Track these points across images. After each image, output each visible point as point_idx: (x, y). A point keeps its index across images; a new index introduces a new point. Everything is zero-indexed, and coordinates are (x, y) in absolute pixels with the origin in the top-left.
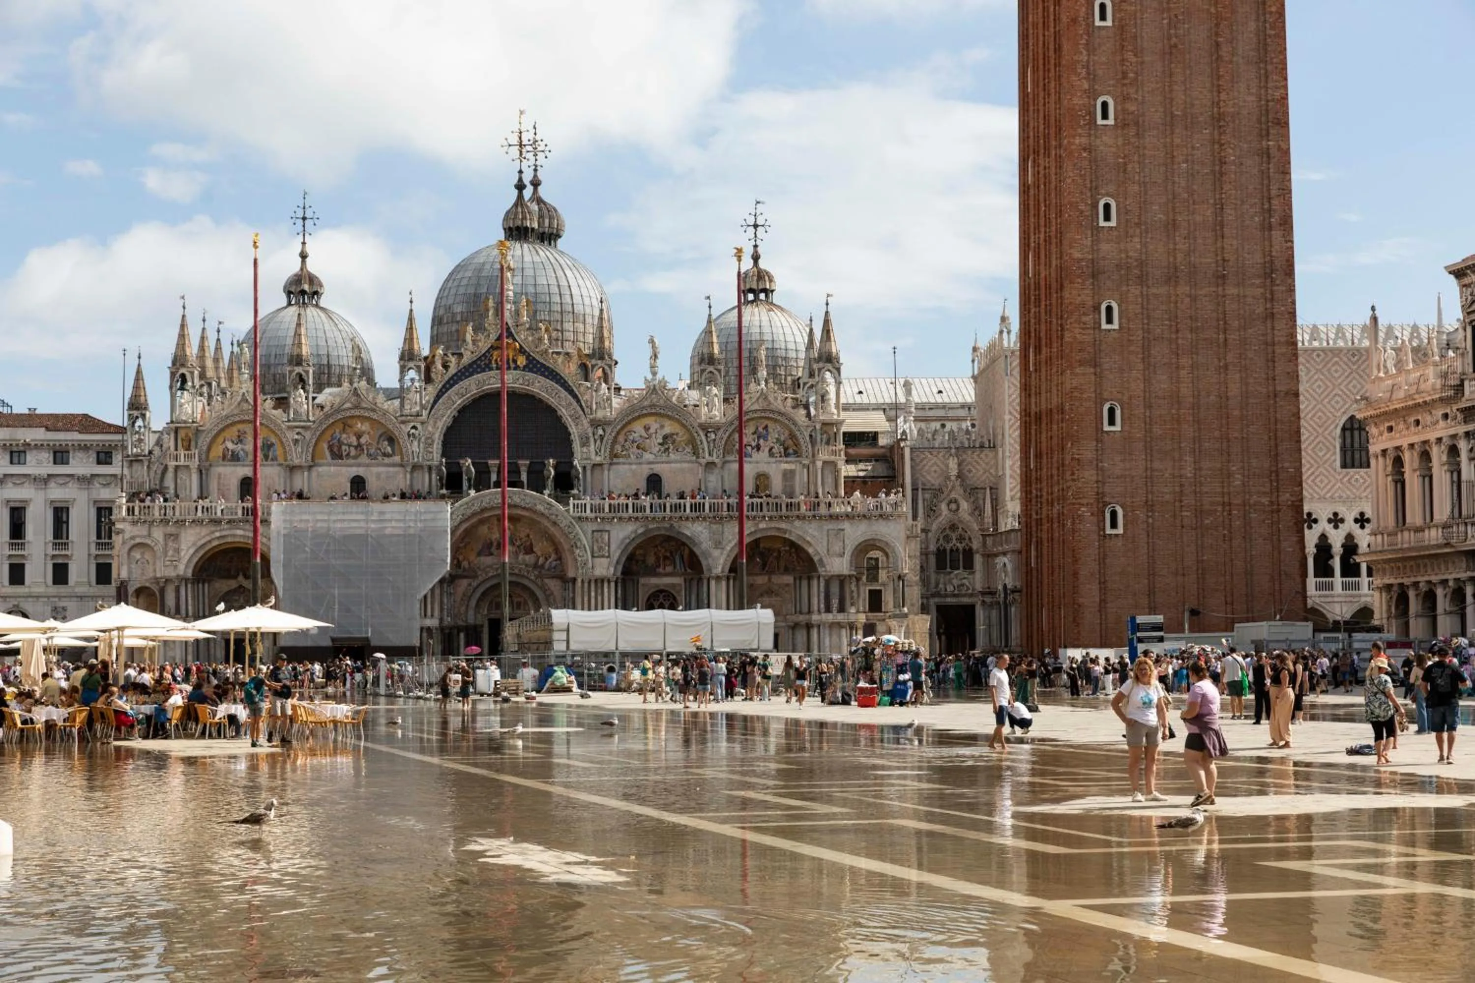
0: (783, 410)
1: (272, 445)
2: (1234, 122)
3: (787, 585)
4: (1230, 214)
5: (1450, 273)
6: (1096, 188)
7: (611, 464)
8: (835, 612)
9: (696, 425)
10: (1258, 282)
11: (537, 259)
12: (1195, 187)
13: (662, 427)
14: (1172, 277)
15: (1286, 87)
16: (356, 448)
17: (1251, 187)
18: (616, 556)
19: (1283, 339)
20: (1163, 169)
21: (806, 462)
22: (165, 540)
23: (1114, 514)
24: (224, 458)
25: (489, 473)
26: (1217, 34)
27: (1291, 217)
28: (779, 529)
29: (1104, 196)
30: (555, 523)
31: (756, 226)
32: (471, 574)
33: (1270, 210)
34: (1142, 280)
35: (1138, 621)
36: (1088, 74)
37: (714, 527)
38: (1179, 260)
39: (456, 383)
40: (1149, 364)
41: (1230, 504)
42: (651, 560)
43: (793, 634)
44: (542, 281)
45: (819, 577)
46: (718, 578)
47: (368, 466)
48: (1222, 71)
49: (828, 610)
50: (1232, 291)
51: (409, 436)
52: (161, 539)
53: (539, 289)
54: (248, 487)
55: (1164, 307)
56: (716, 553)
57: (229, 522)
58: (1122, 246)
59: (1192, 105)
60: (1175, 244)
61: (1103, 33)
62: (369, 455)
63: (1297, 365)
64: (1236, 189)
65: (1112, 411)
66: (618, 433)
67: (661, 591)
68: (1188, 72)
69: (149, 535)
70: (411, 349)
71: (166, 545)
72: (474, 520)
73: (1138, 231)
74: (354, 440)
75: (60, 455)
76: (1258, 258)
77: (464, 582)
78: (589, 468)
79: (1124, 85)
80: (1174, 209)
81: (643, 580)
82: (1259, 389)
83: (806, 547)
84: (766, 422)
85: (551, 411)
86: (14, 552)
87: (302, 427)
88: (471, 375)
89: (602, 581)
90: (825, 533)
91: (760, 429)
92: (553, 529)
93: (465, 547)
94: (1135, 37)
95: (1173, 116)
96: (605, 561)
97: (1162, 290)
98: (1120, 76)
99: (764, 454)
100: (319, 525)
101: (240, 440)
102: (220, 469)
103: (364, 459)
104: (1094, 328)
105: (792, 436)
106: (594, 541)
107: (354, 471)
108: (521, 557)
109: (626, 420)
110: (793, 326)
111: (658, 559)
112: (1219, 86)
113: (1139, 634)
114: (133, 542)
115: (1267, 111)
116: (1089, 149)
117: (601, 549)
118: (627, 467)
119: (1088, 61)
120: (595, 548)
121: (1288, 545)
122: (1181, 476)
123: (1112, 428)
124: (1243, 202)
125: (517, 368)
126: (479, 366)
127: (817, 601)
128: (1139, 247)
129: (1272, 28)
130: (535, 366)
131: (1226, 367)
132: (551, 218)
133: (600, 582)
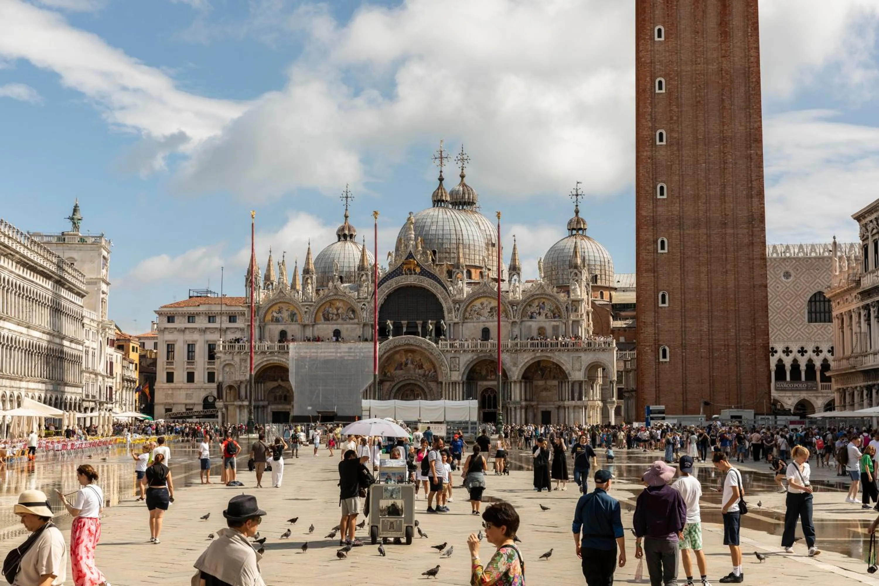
0: (552, 293)
1: (295, 314)
2: (731, 141)
3: (555, 386)
4: (729, 190)
5: (855, 219)
6: (656, 178)
7: (463, 323)
8: (576, 400)
9: (506, 301)
10: (745, 226)
11: (445, 216)
12: (710, 176)
13: (490, 303)
14: (697, 225)
15: (761, 121)
16: (336, 315)
17: (742, 175)
18: (462, 370)
19: (759, 257)
20: (692, 167)
21: (564, 321)
22: (240, 362)
23: (664, 351)
24: (272, 320)
25: (402, 327)
26: (722, 95)
27: (763, 191)
28: (547, 356)
29: (660, 182)
30: (431, 354)
31: (577, 195)
32: (392, 379)
33: (751, 187)
34: (681, 226)
35: (651, 408)
36: (652, 118)
37: (513, 355)
38: (700, 215)
39: (385, 282)
40: (684, 270)
41: (728, 345)
42: (484, 373)
43: (558, 411)
44: (447, 228)
45: (568, 382)
46: (515, 382)
47: (342, 324)
48: (725, 114)
49: (573, 399)
50: (730, 231)
51: (362, 309)
52: (238, 361)
53: (445, 232)
54: (283, 336)
55: (693, 241)
56: (514, 369)
57: (270, 353)
58: (670, 209)
59: (709, 132)
60: (698, 207)
61: (661, 96)
62: (342, 319)
63: (766, 270)
64: (732, 176)
65: (663, 296)
66: (467, 307)
67: (489, 389)
68: (706, 115)
69: (233, 359)
70: (363, 264)
71: (241, 364)
72: (391, 352)
73: (678, 200)
74: (335, 311)
75: (211, 318)
76: (746, 213)
77: (388, 384)
78: (452, 325)
79: (671, 123)
80: (698, 189)
81: (480, 383)
82: (746, 283)
83: (561, 366)
84: (543, 300)
85: (434, 296)
86: (189, 367)
87: (309, 305)
88: (393, 277)
89: (456, 383)
90: (571, 358)
91: (541, 304)
92: (431, 356)
93: (388, 365)
94: (677, 98)
95: (697, 139)
96: (457, 373)
97: (692, 232)
98: (669, 119)
99: (543, 317)
100: (313, 354)
101: (280, 312)
102: (270, 327)
103: (340, 321)
104: (654, 253)
105: (557, 307)
106: (452, 362)
107: (335, 327)
108: (417, 370)
109: (471, 299)
110: (593, 247)
111: (487, 372)
112: (723, 122)
113: (651, 415)
114: (225, 363)
115: (750, 134)
116: (651, 158)
117: (455, 366)
118: (472, 324)
119: (651, 112)
120: (452, 366)
121: (761, 368)
122: (701, 331)
123: (664, 305)
124: (737, 184)
125: (415, 274)
126: (397, 273)
127: (567, 394)
128: (678, 209)
129: (753, 90)
130: (424, 273)
131: (726, 272)
132: (469, 194)
133: (454, 383)
